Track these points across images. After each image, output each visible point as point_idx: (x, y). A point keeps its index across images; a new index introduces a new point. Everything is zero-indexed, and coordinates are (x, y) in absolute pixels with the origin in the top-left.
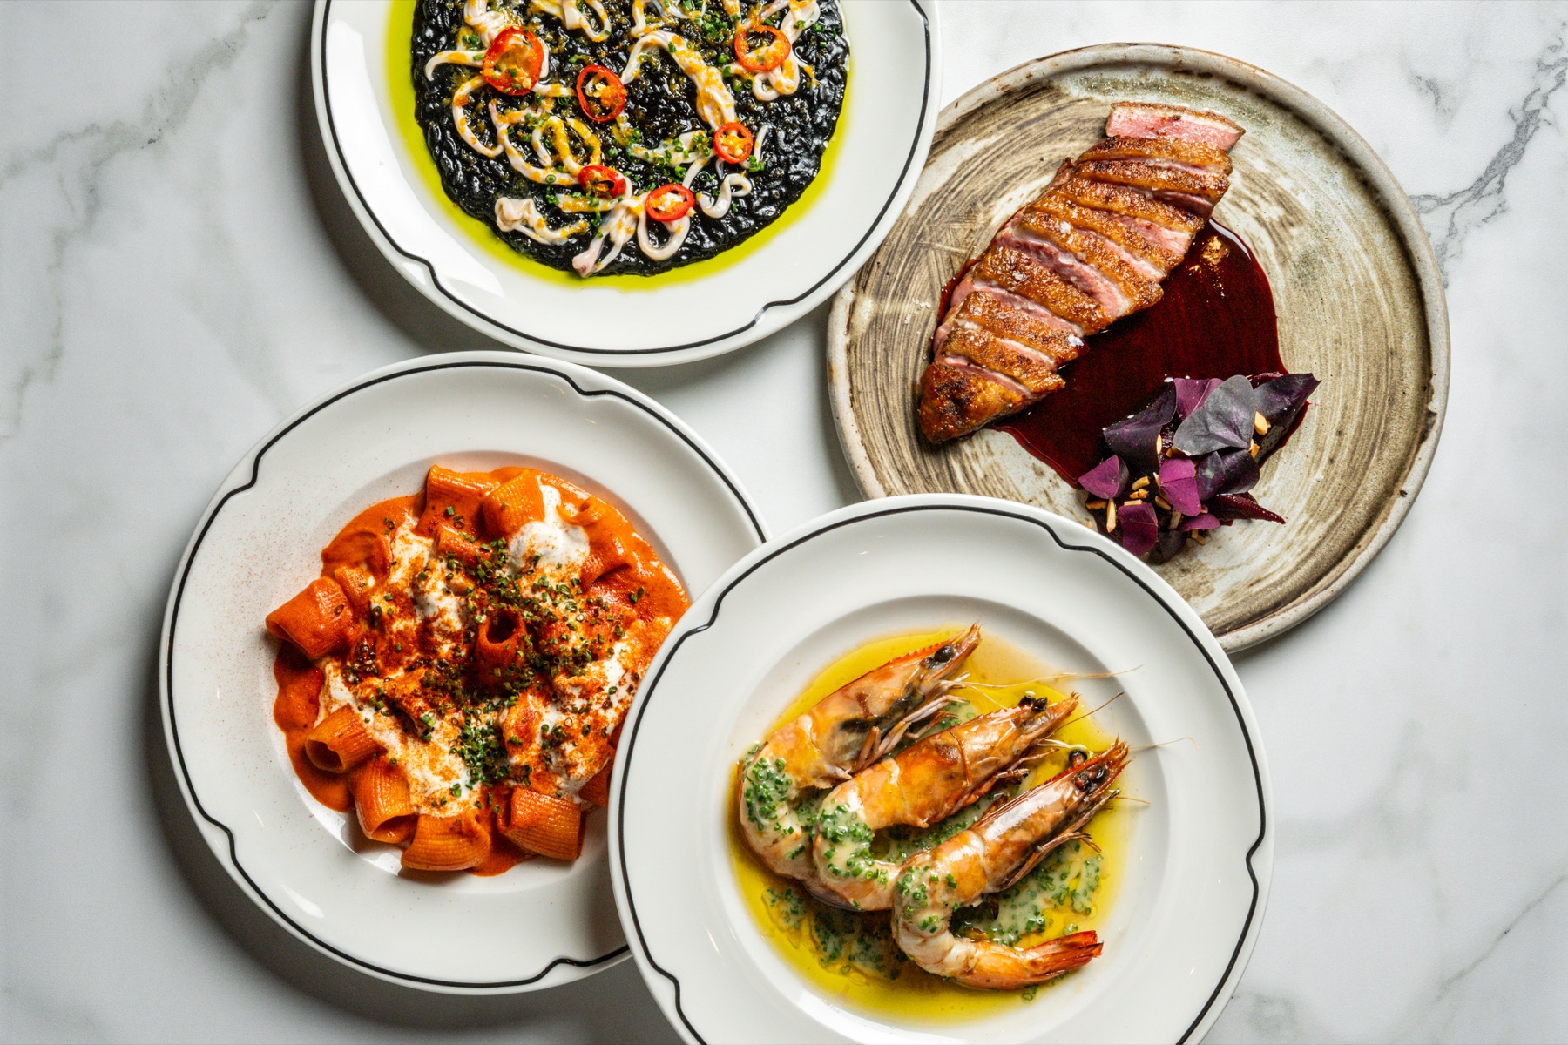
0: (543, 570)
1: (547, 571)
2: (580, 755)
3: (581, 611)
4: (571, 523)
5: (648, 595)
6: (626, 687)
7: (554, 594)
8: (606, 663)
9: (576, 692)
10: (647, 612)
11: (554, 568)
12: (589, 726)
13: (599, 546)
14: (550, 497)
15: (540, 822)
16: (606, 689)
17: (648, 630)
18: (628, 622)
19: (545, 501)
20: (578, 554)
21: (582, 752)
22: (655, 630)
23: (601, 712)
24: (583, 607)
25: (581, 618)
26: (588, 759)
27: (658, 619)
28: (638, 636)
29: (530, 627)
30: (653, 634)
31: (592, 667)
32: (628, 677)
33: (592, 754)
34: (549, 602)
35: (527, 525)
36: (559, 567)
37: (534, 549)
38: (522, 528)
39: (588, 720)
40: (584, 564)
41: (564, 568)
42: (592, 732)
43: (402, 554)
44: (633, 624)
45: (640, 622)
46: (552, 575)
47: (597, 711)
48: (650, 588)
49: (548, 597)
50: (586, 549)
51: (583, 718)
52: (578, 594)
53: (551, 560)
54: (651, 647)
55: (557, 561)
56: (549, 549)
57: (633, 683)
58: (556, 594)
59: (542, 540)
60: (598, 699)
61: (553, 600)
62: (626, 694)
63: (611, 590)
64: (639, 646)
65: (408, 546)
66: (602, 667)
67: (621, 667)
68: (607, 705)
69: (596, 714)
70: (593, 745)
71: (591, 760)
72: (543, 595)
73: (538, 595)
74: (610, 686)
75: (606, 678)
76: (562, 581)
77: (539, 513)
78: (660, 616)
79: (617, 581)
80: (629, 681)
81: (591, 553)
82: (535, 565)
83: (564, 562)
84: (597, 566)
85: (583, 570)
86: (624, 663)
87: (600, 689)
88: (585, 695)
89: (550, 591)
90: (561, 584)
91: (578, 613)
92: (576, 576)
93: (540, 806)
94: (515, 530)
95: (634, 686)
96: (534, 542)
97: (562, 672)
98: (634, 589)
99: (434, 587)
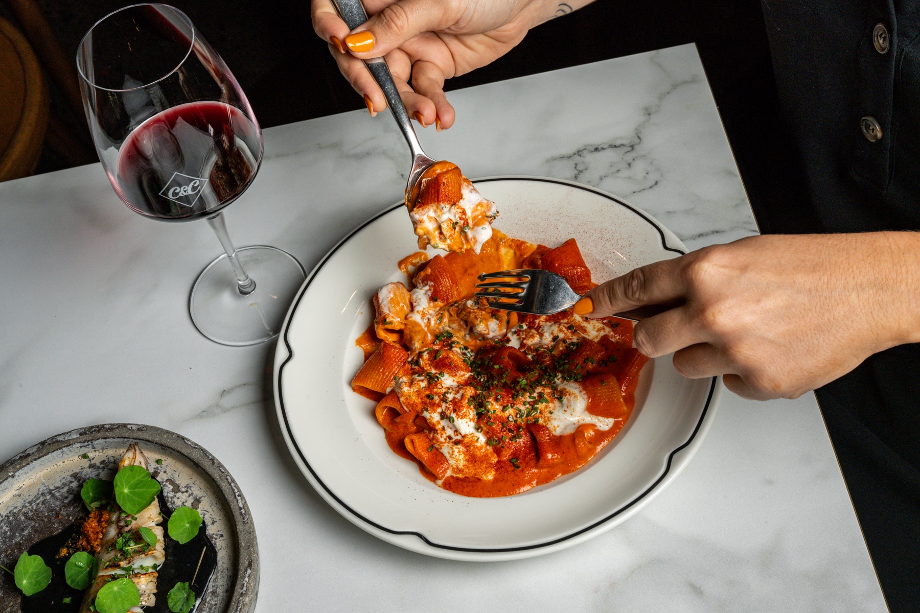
0: (552, 402)
1: (551, 405)
2: (416, 390)
3: (516, 421)
4: (580, 429)
5: (513, 471)
6: (452, 435)
7: (533, 405)
8: (472, 424)
9: (458, 396)
10: (502, 467)
11: (551, 409)
12: (432, 399)
13: (558, 442)
14: (605, 424)
15: (382, 362)
16: (453, 415)
17: (487, 463)
18: (498, 451)
19: (601, 418)
20: (556, 426)
21: (417, 391)
22: (486, 468)
23: (439, 410)
24: (518, 423)
25: (511, 419)
26: (412, 394)
27: (494, 473)
28: (486, 455)
29: (516, 382)
30: (485, 465)
31: (472, 413)
32: (459, 437)
33: (414, 398)
34: (529, 400)
35: (586, 397)
36: (551, 413)
37: (568, 396)
38: (585, 392)
39: (436, 399)
40: (547, 429)
41: (549, 415)
42: (428, 401)
43: (592, 325)
44: (495, 455)
45: (496, 460)
46: (546, 407)
47: (441, 406)
48: (518, 474)
49: (532, 400)
50: (558, 432)
51: (439, 396)
52: (527, 420)
53: (557, 409)
54: (475, 461)
55: (555, 412)
56: (565, 408)
57: (453, 440)
58: (533, 406)
59: (572, 403)
60: (449, 408)
61: (529, 403)
62: (448, 434)
63: (525, 447)
64: (478, 454)
65: (596, 329)
66: (470, 420)
67: (467, 433)
68: (443, 416)
69: (439, 406)
70: (420, 400)
71: (410, 396)
72: (534, 398)
73: (535, 395)
74: (455, 419)
75: (462, 418)
76: (540, 413)
77: (592, 409)
78: (495, 475)
79: (530, 453)
80: (455, 438)
81: (554, 436)
82: (557, 398)
83: (553, 416)
84: (544, 438)
85: (543, 427)
86: (469, 436)
87: (455, 411)
88: (454, 402)
89: (536, 402)
90: (539, 411)
91: (515, 418)
92: (541, 421)
93: (392, 364)
94: (585, 388)
95: (451, 441)
96: (573, 396)
97: (476, 393)
98: (521, 463)
99: (561, 331)
